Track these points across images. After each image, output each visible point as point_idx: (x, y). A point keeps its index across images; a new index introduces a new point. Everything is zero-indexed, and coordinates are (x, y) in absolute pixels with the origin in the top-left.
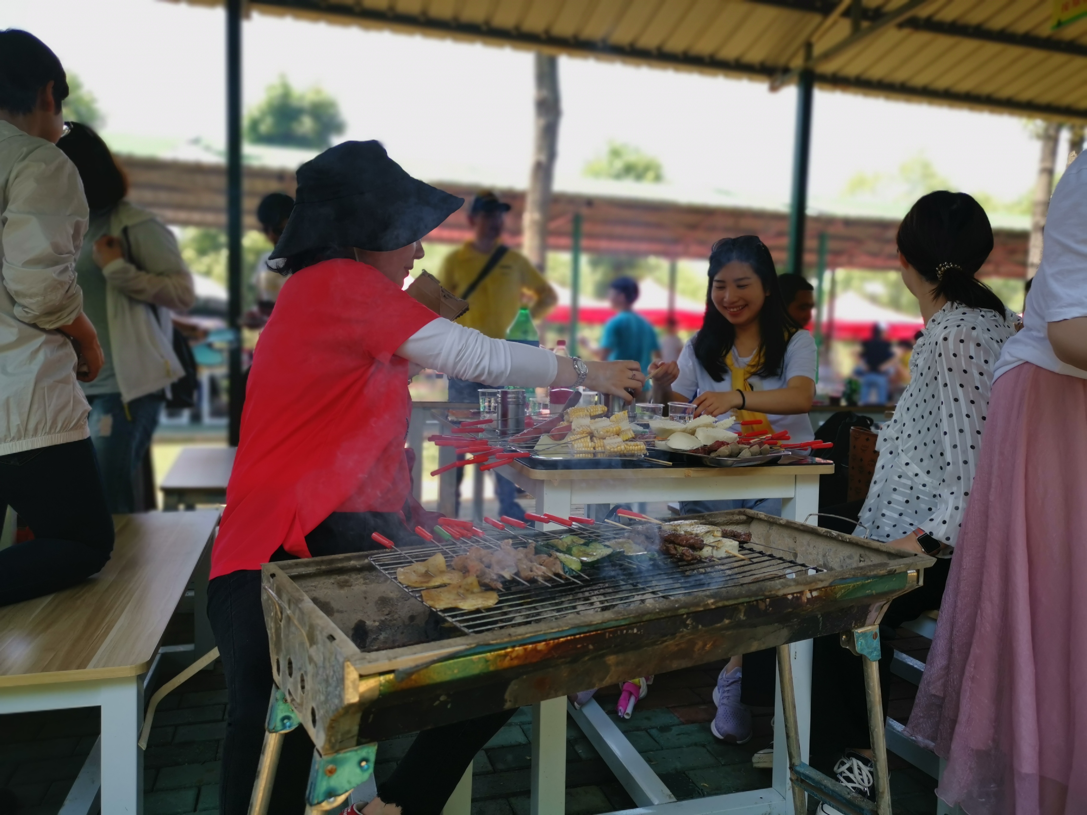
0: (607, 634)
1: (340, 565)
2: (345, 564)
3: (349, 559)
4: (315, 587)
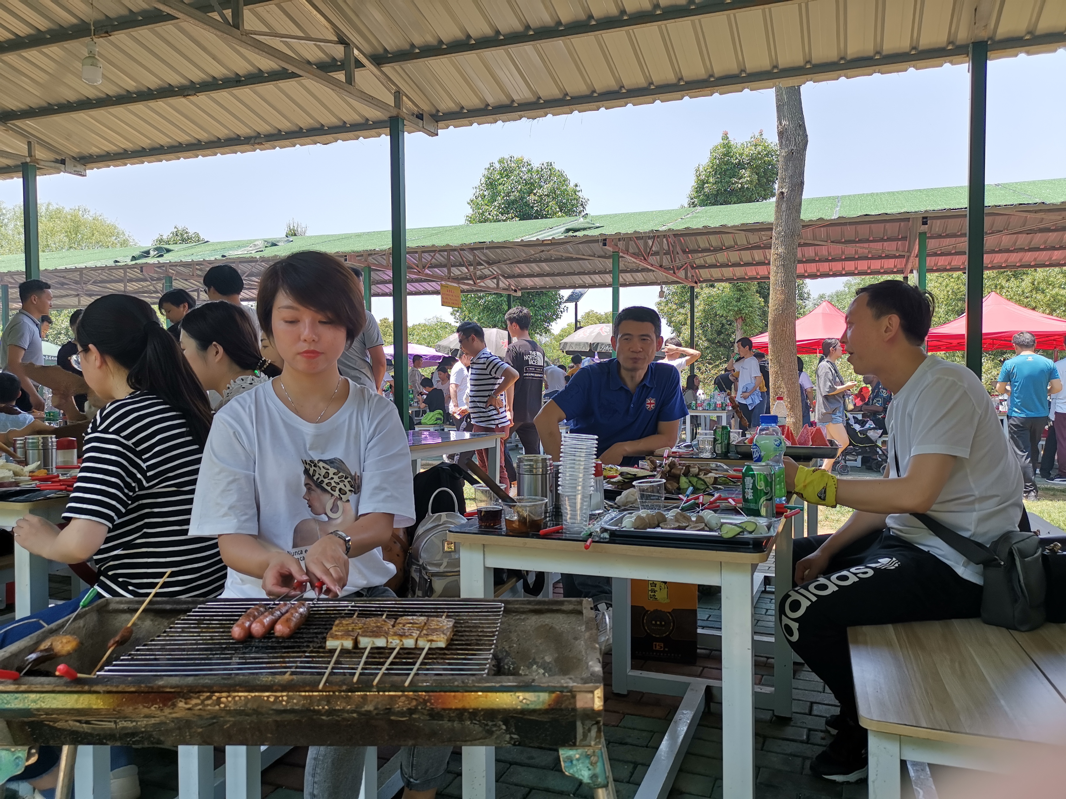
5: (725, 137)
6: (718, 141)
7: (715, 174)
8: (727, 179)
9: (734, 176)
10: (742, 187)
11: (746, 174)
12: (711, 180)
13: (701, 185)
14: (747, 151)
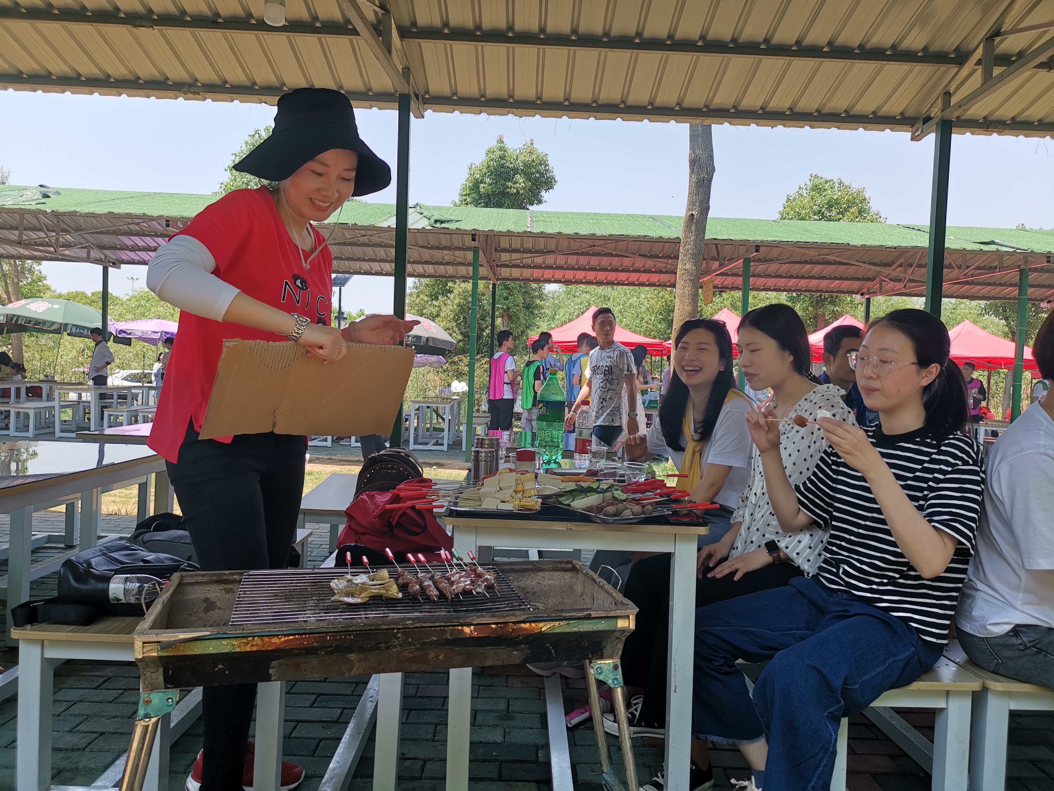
0: (328, 637)
1: (226, 578)
2: (230, 577)
3: (234, 574)
4: (209, 591)
5: (501, 141)
6: (493, 144)
7: (491, 175)
8: (503, 182)
9: (509, 180)
10: (518, 192)
11: (520, 178)
12: (488, 180)
13: (476, 185)
14: (521, 158)
